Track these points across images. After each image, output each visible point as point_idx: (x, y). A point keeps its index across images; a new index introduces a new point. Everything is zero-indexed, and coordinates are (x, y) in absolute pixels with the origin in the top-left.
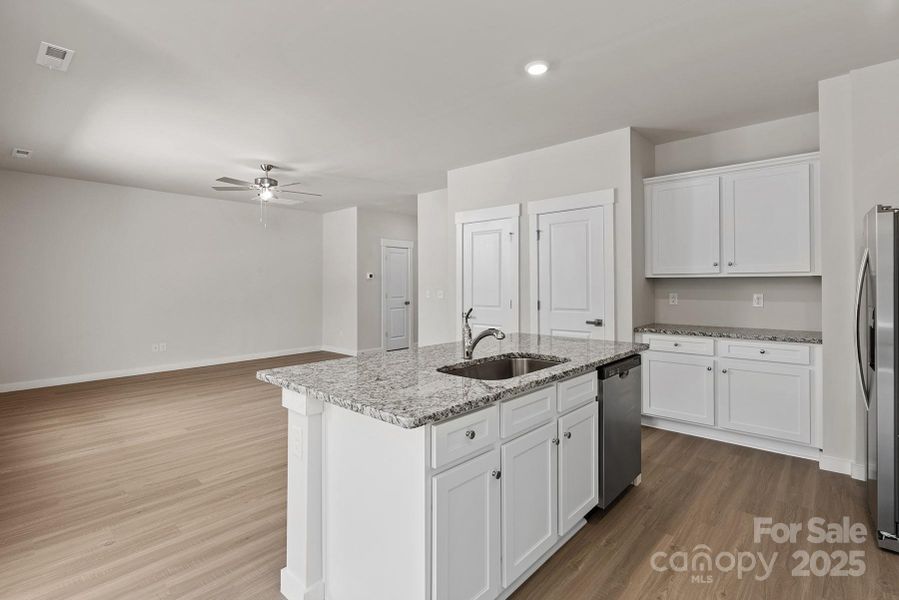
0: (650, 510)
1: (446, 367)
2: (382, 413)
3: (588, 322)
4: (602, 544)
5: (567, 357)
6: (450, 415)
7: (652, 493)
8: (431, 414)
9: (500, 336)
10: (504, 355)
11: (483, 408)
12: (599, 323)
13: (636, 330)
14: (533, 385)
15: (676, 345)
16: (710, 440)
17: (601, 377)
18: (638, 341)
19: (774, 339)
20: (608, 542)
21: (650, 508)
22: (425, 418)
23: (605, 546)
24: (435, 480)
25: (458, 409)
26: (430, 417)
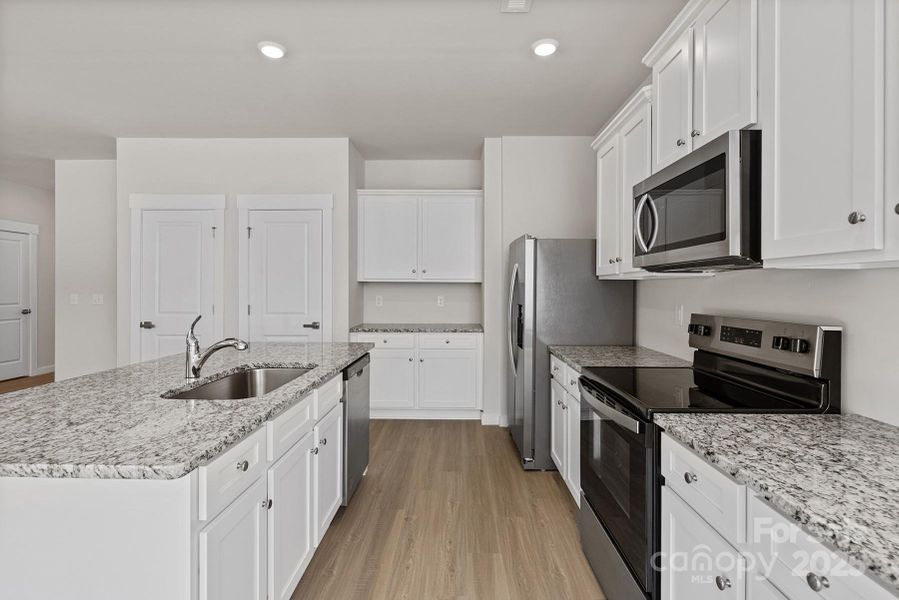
0: (381, 494)
1: (171, 391)
2: (122, 469)
3: (305, 326)
4: (348, 540)
5: (311, 361)
6: (224, 447)
7: (379, 477)
8: (204, 452)
9: (242, 347)
10: (238, 368)
11: (256, 430)
12: (315, 326)
13: (351, 330)
14: (298, 395)
15: (385, 342)
16: (411, 420)
17: (345, 378)
18: (353, 340)
19: (455, 331)
20: (354, 536)
21: (380, 491)
22: (197, 459)
23: (352, 540)
24: (204, 537)
25: (232, 438)
26: (203, 457)
